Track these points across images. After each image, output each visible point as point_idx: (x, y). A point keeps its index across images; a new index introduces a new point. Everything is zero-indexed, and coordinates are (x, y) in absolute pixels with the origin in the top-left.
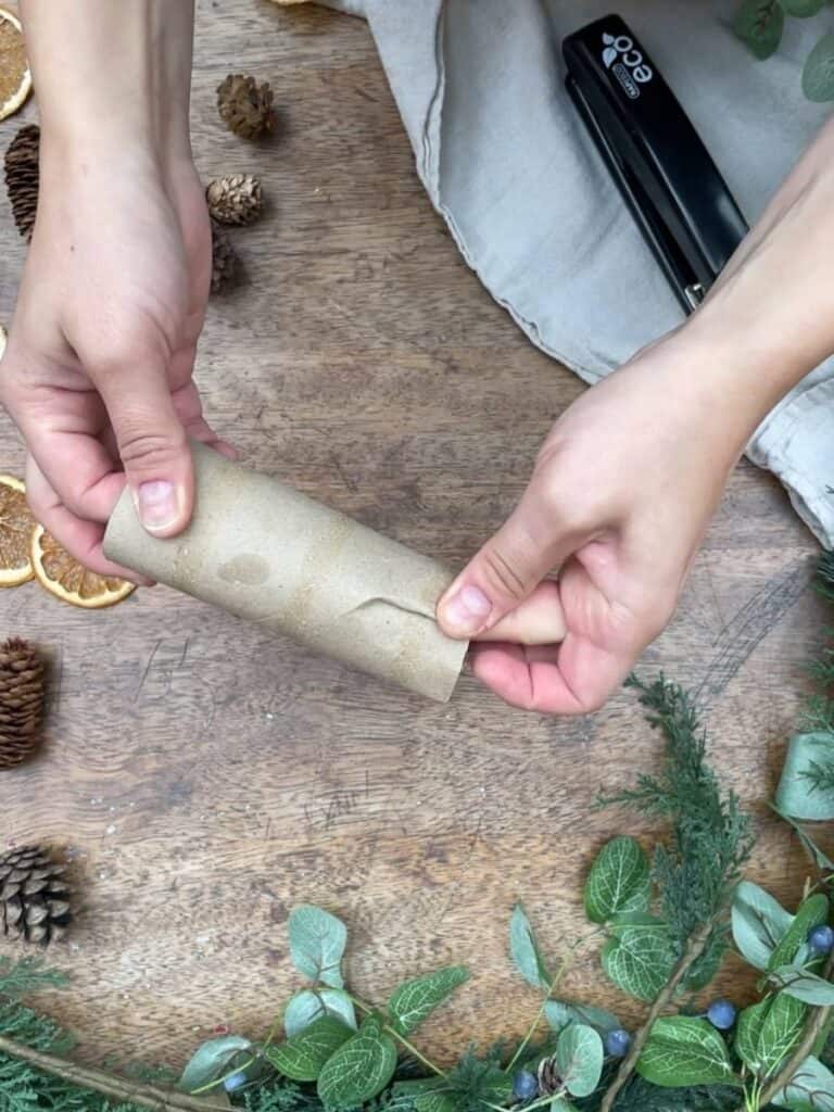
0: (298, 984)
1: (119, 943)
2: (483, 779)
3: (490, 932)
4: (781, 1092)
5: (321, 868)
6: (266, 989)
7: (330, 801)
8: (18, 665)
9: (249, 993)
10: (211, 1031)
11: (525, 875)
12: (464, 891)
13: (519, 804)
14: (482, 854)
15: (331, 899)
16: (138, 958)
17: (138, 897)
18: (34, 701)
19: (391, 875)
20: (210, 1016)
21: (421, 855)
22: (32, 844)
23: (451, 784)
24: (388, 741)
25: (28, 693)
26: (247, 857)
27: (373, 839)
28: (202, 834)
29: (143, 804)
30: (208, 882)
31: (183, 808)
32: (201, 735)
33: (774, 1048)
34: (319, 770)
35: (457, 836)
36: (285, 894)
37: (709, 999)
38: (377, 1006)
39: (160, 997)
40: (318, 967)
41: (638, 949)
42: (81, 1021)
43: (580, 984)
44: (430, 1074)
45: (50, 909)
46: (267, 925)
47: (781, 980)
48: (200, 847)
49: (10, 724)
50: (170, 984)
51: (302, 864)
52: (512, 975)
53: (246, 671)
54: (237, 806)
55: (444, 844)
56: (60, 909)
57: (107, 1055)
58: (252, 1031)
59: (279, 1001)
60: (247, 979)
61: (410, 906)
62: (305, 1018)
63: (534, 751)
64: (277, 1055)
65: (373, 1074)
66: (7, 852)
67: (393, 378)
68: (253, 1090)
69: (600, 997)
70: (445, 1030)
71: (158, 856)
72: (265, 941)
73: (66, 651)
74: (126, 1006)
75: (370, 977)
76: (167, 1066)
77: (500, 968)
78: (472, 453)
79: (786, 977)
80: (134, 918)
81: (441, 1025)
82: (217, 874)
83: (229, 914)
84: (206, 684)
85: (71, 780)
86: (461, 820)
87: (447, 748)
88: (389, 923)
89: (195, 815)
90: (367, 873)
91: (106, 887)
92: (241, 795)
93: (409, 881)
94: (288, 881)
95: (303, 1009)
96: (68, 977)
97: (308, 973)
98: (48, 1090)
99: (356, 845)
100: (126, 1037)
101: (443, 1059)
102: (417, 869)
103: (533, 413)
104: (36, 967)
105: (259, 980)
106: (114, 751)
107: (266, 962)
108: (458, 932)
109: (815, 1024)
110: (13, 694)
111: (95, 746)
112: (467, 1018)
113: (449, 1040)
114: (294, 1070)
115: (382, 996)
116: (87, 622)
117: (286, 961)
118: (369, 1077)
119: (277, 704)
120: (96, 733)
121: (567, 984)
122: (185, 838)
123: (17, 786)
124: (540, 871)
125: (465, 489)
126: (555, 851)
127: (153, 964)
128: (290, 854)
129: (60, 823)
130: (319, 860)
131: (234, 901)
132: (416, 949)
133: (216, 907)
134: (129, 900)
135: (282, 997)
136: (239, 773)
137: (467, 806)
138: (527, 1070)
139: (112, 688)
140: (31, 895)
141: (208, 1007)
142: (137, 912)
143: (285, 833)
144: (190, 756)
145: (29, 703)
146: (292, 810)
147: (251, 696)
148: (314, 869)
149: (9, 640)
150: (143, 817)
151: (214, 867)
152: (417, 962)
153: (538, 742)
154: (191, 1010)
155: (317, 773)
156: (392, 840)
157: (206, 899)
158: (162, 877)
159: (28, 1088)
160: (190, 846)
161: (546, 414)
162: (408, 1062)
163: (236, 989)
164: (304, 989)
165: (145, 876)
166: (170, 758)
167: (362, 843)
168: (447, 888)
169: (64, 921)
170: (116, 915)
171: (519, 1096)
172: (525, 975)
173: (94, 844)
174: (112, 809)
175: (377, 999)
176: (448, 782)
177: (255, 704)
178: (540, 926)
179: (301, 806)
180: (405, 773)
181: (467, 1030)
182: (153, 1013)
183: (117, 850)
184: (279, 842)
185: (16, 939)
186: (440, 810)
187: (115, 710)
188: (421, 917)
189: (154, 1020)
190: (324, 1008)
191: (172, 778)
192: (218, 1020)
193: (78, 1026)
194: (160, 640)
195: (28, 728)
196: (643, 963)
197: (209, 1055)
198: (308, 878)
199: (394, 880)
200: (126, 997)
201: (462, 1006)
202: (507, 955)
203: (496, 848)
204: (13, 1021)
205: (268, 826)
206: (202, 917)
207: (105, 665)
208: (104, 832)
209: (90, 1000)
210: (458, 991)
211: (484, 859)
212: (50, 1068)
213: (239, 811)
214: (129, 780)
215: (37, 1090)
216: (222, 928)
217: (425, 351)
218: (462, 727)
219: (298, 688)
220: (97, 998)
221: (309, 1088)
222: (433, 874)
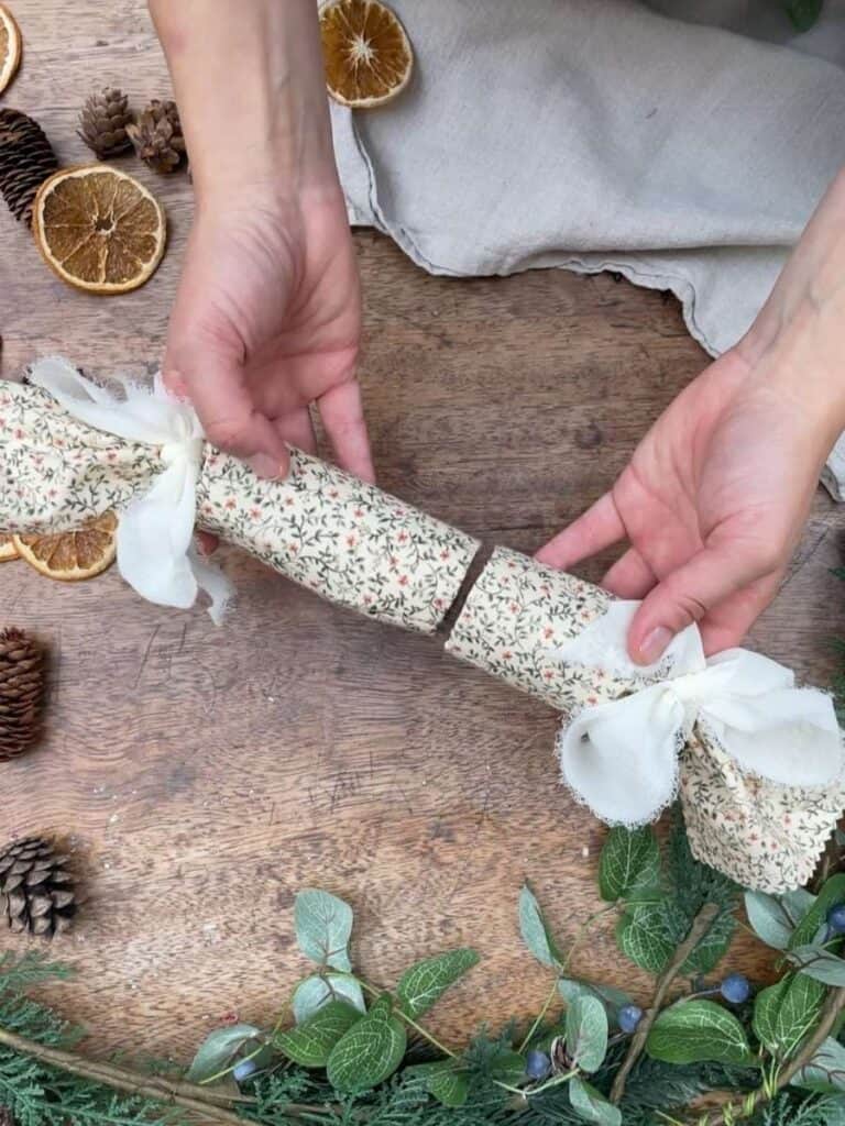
0: (308, 968)
1: (125, 933)
2: (488, 757)
3: (500, 912)
4: (800, 1072)
5: (328, 851)
6: (276, 976)
7: (333, 784)
8: (16, 654)
9: (258, 979)
10: (221, 1019)
11: (532, 852)
12: (472, 870)
13: (525, 780)
14: (489, 833)
15: (339, 883)
16: (144, 948)
17: (145, 885)
18: (34, 690)
19: (399, 856)
20: (219, 1003)
21: (428, 835)
22: (34, 836)
23: (457, 763)
24: (392, 721)
25: (26, 683)
26: (252, 842)
27: (378, 820)
28: (207, 821)
29: (144, 792)
30: (213, 868)
31: (186, 795)
32: (202, 720)
33: (793, 1028)
34: (323, 752)
35: (463, 815)
36: (291, 879)
37: (722, 973)
38: (387, 989)
39: (168, 986)
40: (325, 951)
41: (651, 925)
42: (89, 1013)
43: (592, 963)
44: (443, 1057)
45: (54, 900)
46: (275, 911)
47: (800, 960)
48: (204, 833)
49: (9, 714)
50: (178, 973)
51: (309, 848)
52: (524, 954)
53: (246, 655)
54: (239, 791)
55: (448, 824)
56: (64, 899)
57: (115, 1046)
58: (261, 1017)
59: (289, 987)
60: (256, 966)
61: (419, 887)
62: (313, 1005)
63: (538, 726)
64: (286, 1041)
65: (382, 1058)
66: (9, 844)
67: (386, 355)
68: (262, 1079)
69: (613, 974)
70: (457, 1012)
71: (162, 844)
72: (273, 926)
73: (64, 640)
74: (133, 996)
75: (379, 960)
76: (177, 1055)
77: (512, 947)
78: (467, 428)
79: (805, 957)
80: (140, 907)
81: (453, 1007)
82: (221, 860)
83: (235, 900)
84: (205, 669)
85: (72, 770)
86: (467, 799)
87: (451, 727)
88: (397, 905)
89: (197, 802)
90: (374, 855)
91: (110, 877)
92: (245, 779)
93: (416, 861)
94: (294, 865)
95: (312, 994)
96: (75, 969)
97: (315, 959)
98: (55, 1085)
99: (362, 828)
100: (134, 1028)
101: (456, 1040)
102: (424, 850)
103: (528, 386)
104: (43, 959)
105: (268, 966)
106: (114, 738)
107: (274, 948)
108: (467, 912)
109: (835, 1005)
110: (11, 684)
111: (94, 734)
112: (479, 999)
113: (461, 1022)
114: (303, 1056)
115: (391, 979)
116: (83, 610)
117: (295, 946)
118: (378, 1060)
119: (278, 687)
120: (98, 721)
121: (580, 961)
122: (190, 825)
123: (18, 777)
124: (549, 847)
125: (463, 465)
126: (563, 828)
127: (160, 953)
128: (295, 839)
129: (60, 814)
130: (326, 843)
131: (240, 887)
132: (425, 930)
133: (222, 894)
134: (135, 889)
135: (291, 983)
136: (243, 758)
137: (473, 785)
138: (541, 1049)
139: (111, 675)
140: (34, 886)
141: (216, 994)
142: (142, 900)
143: (290, 817)
144: (191, 742)
145: (27, 693)
146: (297, 793)
147: (252, 679)
148: (320, 853)
149: (6, 629)
150: (147, 805)
151: (218, 854)
152: (427, 944)
153: (543, 718)
154: (200, 999)
155: (320, 755)
156: (399, 821)
157: (212, 885)
158: (167, 865)
159: (35, 1083)
160: (193, 832)
161: (542, 387)
162: (419, 1044)
163: (244, 976)
164: (313, 974)
165: (150, 865)
166: (172, 745)
167: (368, 825)
168: (455, 868)
169: (69, 912)
170: (121, 904)
171: (532, 1076)
172: (536, 955)
173: (97, 834)
174: (115, 797)
175: (388, 982)
176: (453, 761)
177: (256, 688)
178: (550, 904)
179: (304, 789)
180: (409, 752)
181: (479, 1010)
182: (162, 1003)
183: (120, 838)
184: (284, 826)
185: (21, 931)
186: (446, 789)
187: (114, 698)
188: (429, 898)
189: (163, 1010)
190: (332, 992)
191: (174, 764)
192: (227, 1008)
193: (87, 1018)
194: (159, 626)
195: (27, 717)
196: (658, 939)
197: (218, 1045)
198: (313, 861)
199: (402, 860)
200: (134, 987)
201: (473, 986)
202: (517, 934)
203: (505, 827)
204: (19, 1016)
205: (272, 811)
206: (209, 905)
207: (104, 653)
208: (107, 821)
209: (97, 991)
210: (470, 972)
211: (491, 838)
212: (57, 1062)
213: (242, 796)
214: (131, 768)
215: (45, 1086)
216: (228, 914)
217: (417, 326)
218: (465, 705)
219: (298, 670)
220: (105, 988)
221: (318, 1074)
222: (441, 854)
